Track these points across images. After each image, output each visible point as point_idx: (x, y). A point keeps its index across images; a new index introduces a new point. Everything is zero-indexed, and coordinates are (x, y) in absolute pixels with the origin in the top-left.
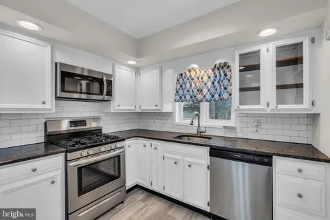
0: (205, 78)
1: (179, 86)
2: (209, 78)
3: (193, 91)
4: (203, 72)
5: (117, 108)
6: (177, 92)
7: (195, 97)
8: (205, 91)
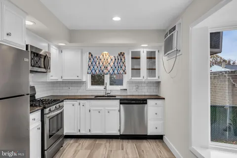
0: (109, 60)
1: (90, 63)
2: (112, 60)
3: (101, 67)
4: (107, 56)
5: (50, 78)
6: (90, 67)
7: (103, 71)
8: (109, 68)
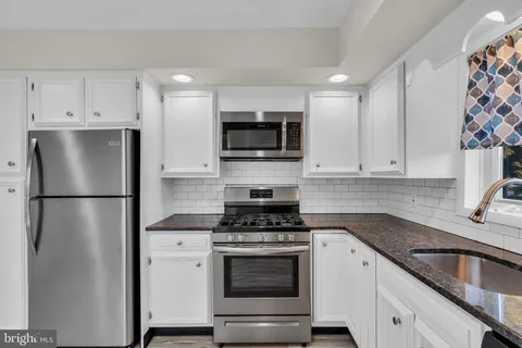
5: (314, 170)
